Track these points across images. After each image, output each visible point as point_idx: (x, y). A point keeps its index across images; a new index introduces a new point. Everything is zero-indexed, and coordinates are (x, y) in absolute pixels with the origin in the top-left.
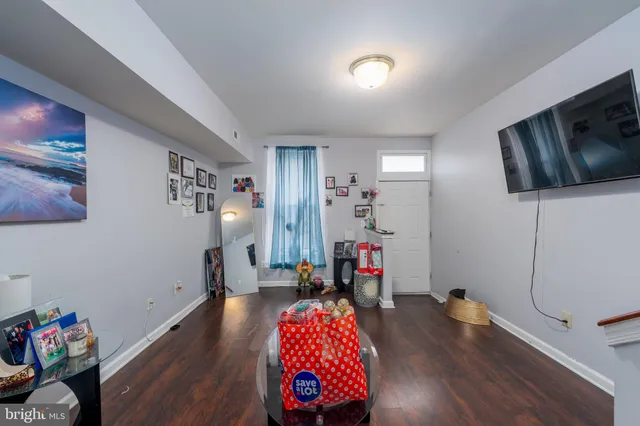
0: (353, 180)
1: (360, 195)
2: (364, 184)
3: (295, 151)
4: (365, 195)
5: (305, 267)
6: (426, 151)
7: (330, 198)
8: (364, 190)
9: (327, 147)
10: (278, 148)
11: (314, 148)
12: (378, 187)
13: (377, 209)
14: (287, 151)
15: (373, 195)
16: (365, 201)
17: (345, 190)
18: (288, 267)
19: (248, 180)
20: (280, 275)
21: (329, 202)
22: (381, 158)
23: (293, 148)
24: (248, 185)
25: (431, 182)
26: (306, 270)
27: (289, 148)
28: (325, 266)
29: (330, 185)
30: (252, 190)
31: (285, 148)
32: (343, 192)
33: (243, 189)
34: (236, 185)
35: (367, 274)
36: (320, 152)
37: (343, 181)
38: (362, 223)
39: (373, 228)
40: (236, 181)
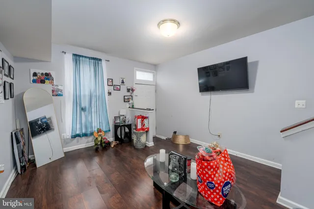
0: (123, 82)
1: (126, 90)
2: (128, 85)
3: (88, 59)
4: (128, 90)
5: (100, 134)
6: (153, 71)
7: (110, 91)
8: (129, 88)
9: (108, 61)
10: (75, 55)
11: (100, 60)
12: (135, 87)
13: (134, 98)
14: (81, 58)
15: (133, 90)
16: (129, 94)
17: (119, 87)
18: (85, 135)
19: (47, 74)
20: (78, 142)
21: (110, 94)
22: (136, 72)
23: (86, 57)
24: (48, 79)
25: (156, 86)
26: (100, 135)
27: (82, 56)
28: (110, 131)
29: (110, 84)
30: (52, 83)
31: (80, 56)
32: (117, 88)
33: (43, 82)
34: (35, 78)
35: (142, 131)
36: (104, 63)
37: (117, 82)
38: (127, 105)
39: (133, 107)
40: (35, 74)
